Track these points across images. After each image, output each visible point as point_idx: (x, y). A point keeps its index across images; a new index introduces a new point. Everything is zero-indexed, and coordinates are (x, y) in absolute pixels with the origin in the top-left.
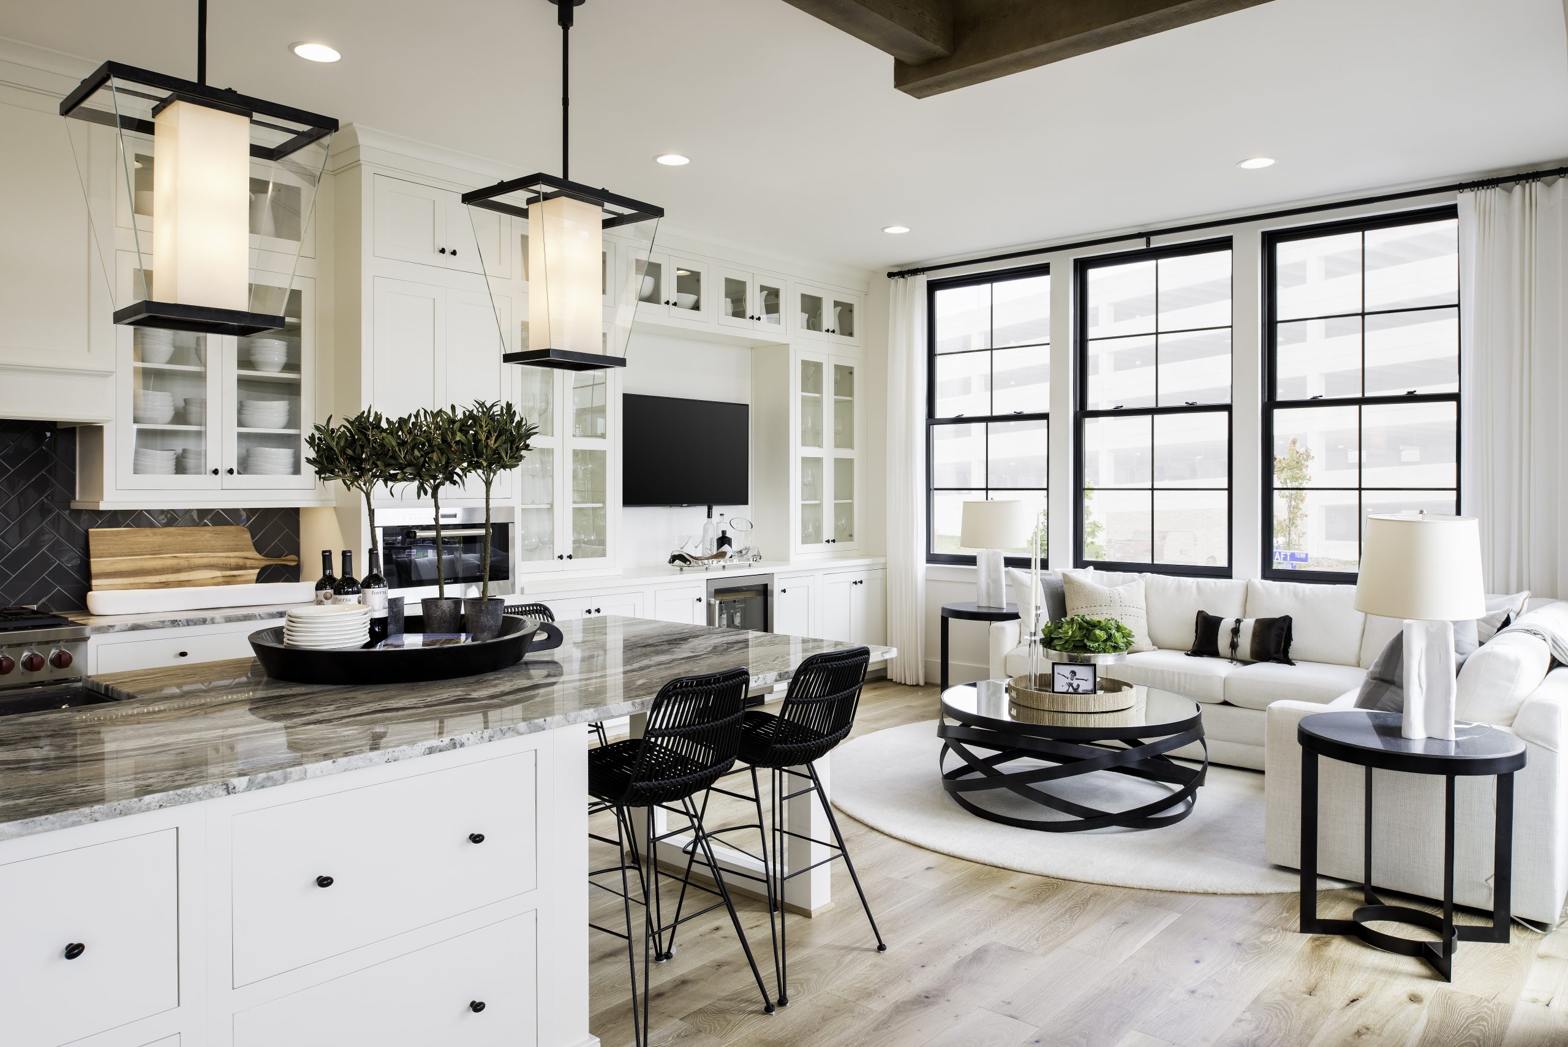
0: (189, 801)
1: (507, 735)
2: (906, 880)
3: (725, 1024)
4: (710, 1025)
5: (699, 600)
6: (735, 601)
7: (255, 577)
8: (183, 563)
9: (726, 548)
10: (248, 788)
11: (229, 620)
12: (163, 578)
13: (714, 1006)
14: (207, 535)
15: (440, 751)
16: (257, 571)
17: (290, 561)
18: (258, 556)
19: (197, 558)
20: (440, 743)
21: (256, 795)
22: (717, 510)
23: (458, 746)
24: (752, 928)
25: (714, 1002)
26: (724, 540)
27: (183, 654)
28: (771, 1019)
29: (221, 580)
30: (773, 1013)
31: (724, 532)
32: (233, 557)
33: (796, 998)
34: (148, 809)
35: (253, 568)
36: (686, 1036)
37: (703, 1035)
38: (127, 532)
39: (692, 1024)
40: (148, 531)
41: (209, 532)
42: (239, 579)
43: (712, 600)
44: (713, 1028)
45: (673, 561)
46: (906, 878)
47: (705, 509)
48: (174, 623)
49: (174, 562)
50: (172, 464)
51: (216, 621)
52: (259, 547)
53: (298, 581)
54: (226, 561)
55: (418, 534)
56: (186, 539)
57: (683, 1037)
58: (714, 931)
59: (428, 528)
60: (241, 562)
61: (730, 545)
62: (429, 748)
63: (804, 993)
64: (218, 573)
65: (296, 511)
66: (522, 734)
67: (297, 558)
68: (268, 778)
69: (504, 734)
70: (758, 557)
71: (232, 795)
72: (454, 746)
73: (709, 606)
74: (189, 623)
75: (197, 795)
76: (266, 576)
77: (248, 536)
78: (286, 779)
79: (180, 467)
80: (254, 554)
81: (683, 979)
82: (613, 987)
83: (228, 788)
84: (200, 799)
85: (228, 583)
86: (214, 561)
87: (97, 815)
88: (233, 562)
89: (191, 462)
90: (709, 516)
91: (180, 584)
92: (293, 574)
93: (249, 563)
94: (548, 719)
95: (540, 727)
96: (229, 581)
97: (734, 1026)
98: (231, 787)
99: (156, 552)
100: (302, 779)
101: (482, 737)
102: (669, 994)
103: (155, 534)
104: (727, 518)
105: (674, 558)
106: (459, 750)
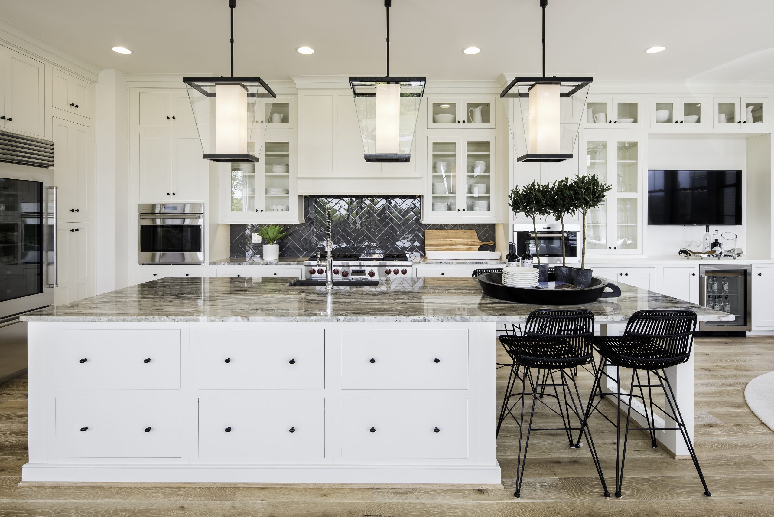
0: (325, 321)
1: (450, 320)
2: (764, 462)
3: (578, 491)
4: (570, 488)
5: (694, 275)
6: (724, 278)
7: (478, 249)
8: (453, 242)
9: (717, 248)
10: (344, 321)
11: (458, 263)
12: (447, 247)
13: (580, 480)
14: (461, 233)
15: (419, 321)
16: (479, 247)
17: (491, 243)
18: (479, 241)
19: (458, 241)
20: (419, 318)
21: (346, 323)
22: (712, 228)
23: (427, 321)
24: (634, 450)
25: (582, 478)
26: (716, 244)
27: (443, 274)
28: (605, 500)
29: (466, 249)
30: (608, 498)
31: (716, 240)
32: (470, 241)
33: (628, 497)
34: (312, 321)
35: (477, 245)
36: (554, 487)
37: (563, 491)
38: (436, 231)
39: (562, 483)
40: (443, 231)
41: (462, 232)
42: (472, 249)
43: (703, 275)
44: (570, 490)
45: (681, 254)
46: (765, 461)
47: (704, 227)
48: (440, 263)
49: (451, 242)
50: (446, 208)
51: (453, 263)
52: (480, 238)
53: (494, 251)
54: (468, 242)
55: (531, 235)
56: (454, 234)
57: (553, 487)
58: (612, 444)
59: (560, 233)
60: (473, 243)
61: (720, 247)
62: (414, 319)
63: (636, 496)
64: (465, 247)
65: (494, 225)
66: (458, 321)
67: (493, 243)
68: (351, 319)
69: (449, 320)
70: (741, 254)
71: (339, 322)
72: (425, 321)
73: (701, 279)
74: (444, 263)
75: (327, 320)
76: (482, 248)
77: (476, 234)
78: (357, 320)
79: (450, 209)
80: (478, 241)
81: (576, 460)
82: (541, 449)
83: (337, 319)
84: (328, 321)
85: (468, 250)
86: (463, 242)
87: (297, 320)
88: (470, 243)
89: (452, 207)
90: (707, 231)
91: (452, 250)
92: (493, 248)
93: (476, 243)
94: (471, 317)
95: (467, 320)
96: (469, 250)
97: (582, 494)
98: (338, 319)
99: (445, 238)
100: (363, 321)
101: (438, 319)
102: (563, 464)
103: (445, 232)
104: (720, 233)
105: (681, 252)
106: (427, 323)
